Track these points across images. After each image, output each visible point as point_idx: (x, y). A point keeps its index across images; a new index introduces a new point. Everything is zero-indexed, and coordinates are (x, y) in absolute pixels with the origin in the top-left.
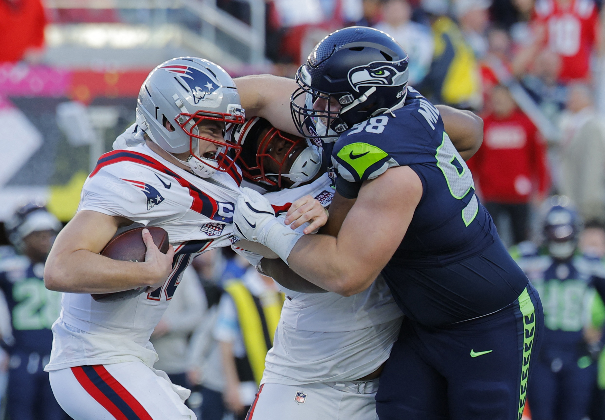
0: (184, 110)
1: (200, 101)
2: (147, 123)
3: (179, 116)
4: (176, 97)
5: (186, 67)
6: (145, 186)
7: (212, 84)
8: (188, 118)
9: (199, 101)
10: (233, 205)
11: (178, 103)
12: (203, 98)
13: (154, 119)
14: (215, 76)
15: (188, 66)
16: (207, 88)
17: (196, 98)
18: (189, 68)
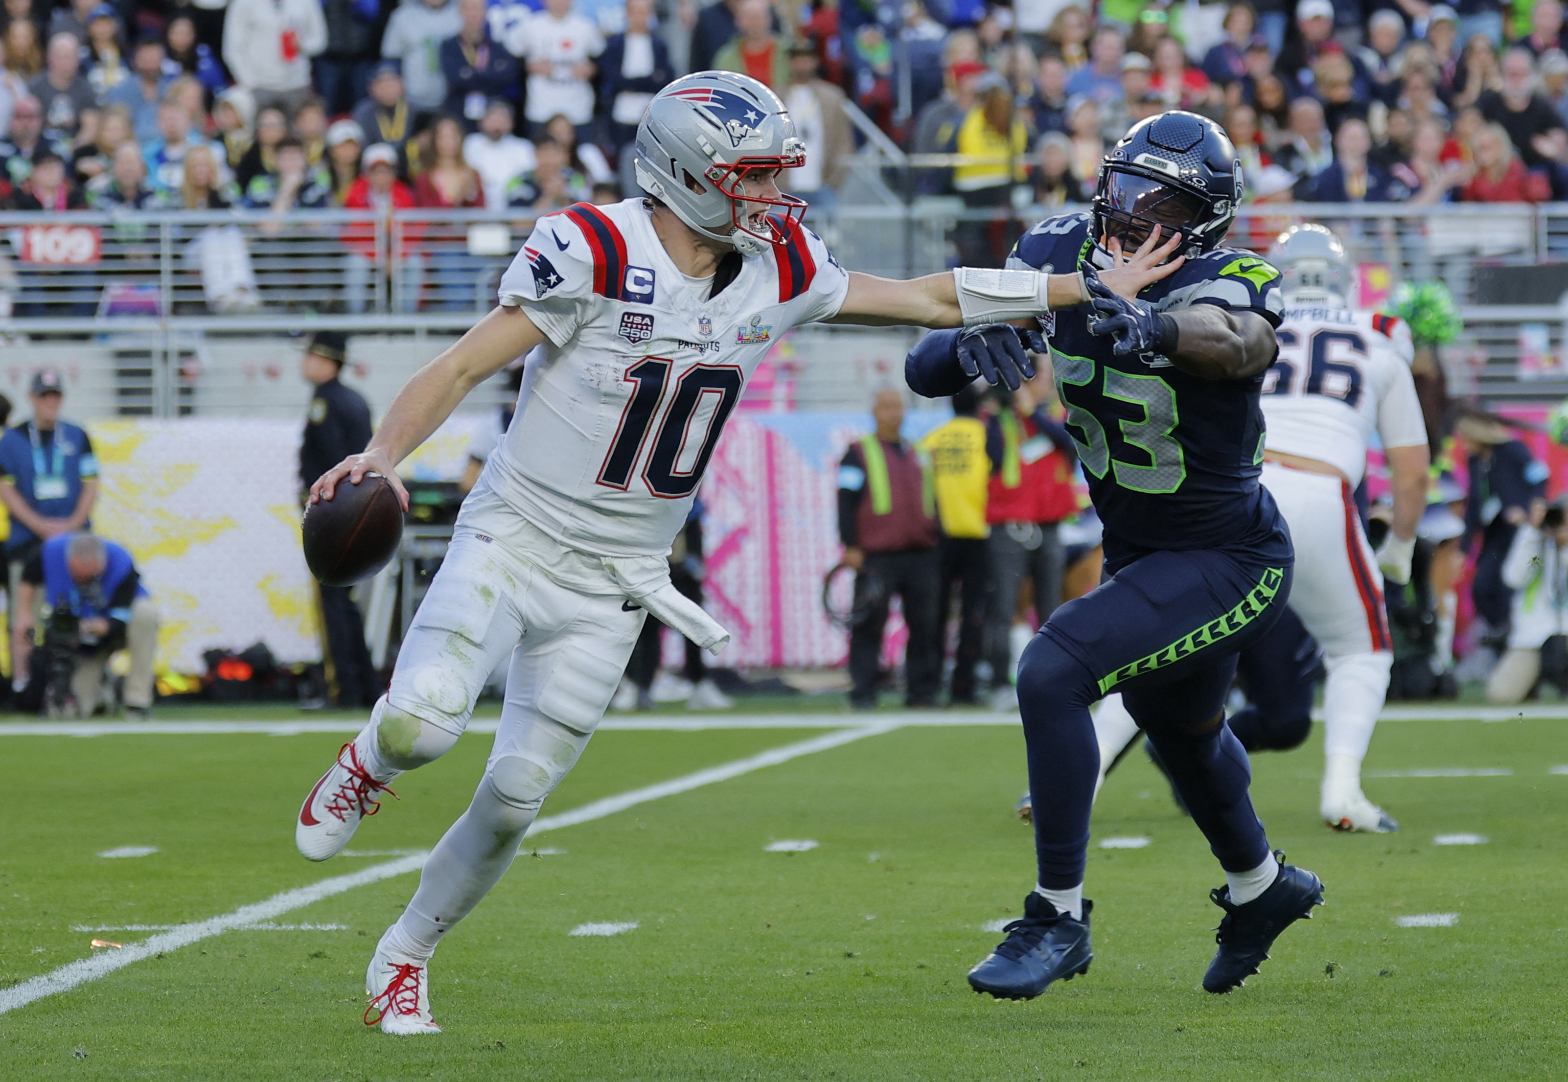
0: (718, 159)
1: (741, 142)
2: (659, 184)
3: (711, 170)
4: (701, 140)
5: (710, 90)
6: (536, 258)
7: (754, 112)
8: (725, 172)
9: (739, 141)
10: (653, 272)
11: (708, 149)
12: (745, 136)
13: (671, 178)
14: (756, 99)
15: (713, 88)
16: (749, 119)
17: (733, 138)
18: (714, 91)
